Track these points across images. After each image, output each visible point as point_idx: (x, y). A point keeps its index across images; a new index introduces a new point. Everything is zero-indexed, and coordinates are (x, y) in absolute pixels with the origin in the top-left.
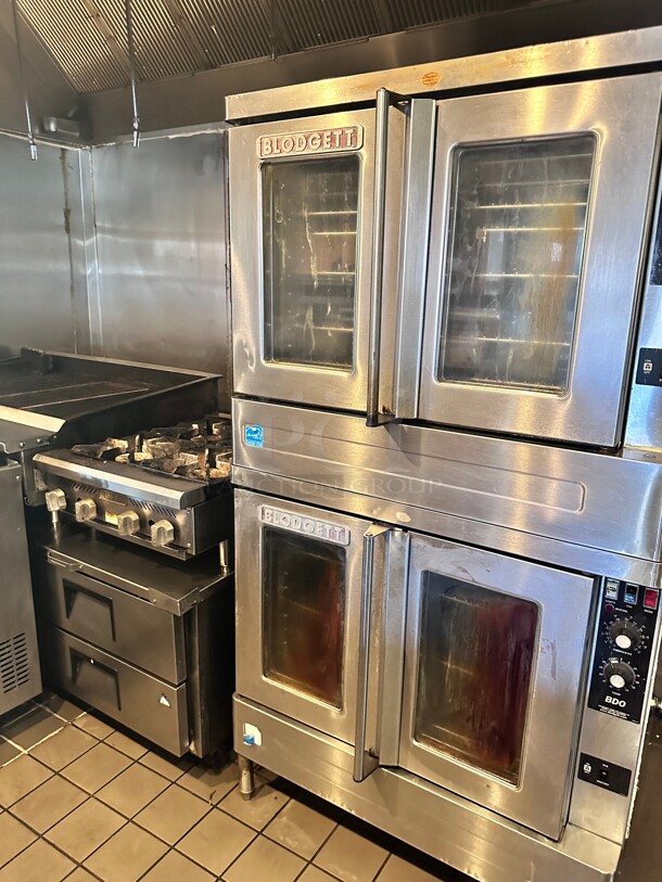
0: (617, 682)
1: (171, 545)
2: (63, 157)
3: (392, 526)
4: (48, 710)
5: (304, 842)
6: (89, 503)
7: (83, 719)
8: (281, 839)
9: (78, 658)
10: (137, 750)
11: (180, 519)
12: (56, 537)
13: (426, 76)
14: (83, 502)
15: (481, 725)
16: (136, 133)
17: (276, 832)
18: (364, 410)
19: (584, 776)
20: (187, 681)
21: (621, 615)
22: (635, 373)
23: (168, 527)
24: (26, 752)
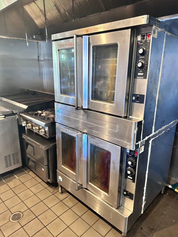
0: (129, 172)
1: (44, 134)
2: (38, 44)
3: (84, 133)
4: (24, 170)
5: (70, 204)
6: (30, 125)
7: (31, 173)
8: (65, 203)
9: (29, 159)
10: (40, 181)
11: (47, 129)
12: (26, 132)
13: (86, 30)
15: (102, 180)
16: (47, 40)
17: (64, 201)
18: (75, 105)
19: (124, 195)
20: (48, 165)
21: (130, 157)
22: (131, 99)
23: (43, 130)
24: (18, 178)
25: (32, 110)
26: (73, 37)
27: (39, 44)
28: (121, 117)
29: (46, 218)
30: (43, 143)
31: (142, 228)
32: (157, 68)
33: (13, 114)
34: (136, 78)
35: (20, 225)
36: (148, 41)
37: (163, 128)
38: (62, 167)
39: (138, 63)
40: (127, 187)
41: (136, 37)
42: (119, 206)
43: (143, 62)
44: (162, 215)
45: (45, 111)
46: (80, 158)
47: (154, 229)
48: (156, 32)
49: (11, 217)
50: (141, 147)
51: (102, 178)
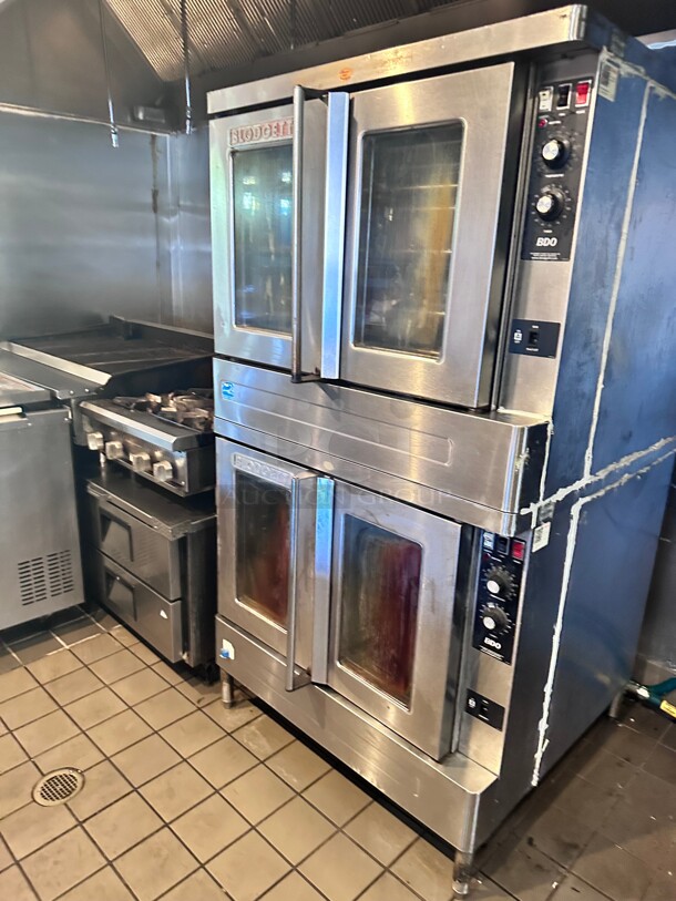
0: (489, 623)
1: (172, 482)
2: (153, 143)
3: (322, 474)
4: (93, 620)
5: (262, 746)
6: (118, 445)
7: (117, 630)
8: (245, 741)
9: (111, 577)
10: (152, 658)
11: (181, 462)
12: (103, 474)
13: (342, 72)
14: (112, 443)
15: (384, 654)
16: (188, 122)
17: (243, 736)
18: (289, 367)
19: (469, 710)
20: (183, 599)
21: (496, 564)
22: (508, 343)
23: (168, 466)
24: (67, 647)
25: (126, 390)
26: (289, 101)
27: (159, 144)
28: (464, 409)
29: (171, 793)
30: (165, 516)
31: (530, 842)
32: (610, 221)
33: (55, 403)
34: (530, 258)
35: (74, 815)
36: (578, 112)
37: (625, 461)
38: (236, 605)
39: (537, 200)
40: (480, 679)
41: (535, 95)
42: (448, 754)
43: (559, 196)
44: (611, 794)
45: (176, 395)
46: (305, 571)
47: (575, 846)
48: (613, 76)
49: (39, 789)
50: (538, 525)
51: (385, 645)
